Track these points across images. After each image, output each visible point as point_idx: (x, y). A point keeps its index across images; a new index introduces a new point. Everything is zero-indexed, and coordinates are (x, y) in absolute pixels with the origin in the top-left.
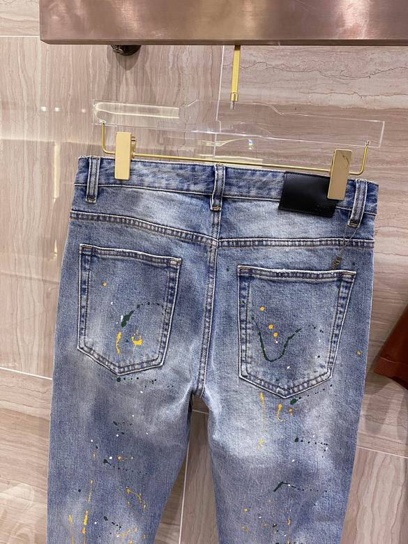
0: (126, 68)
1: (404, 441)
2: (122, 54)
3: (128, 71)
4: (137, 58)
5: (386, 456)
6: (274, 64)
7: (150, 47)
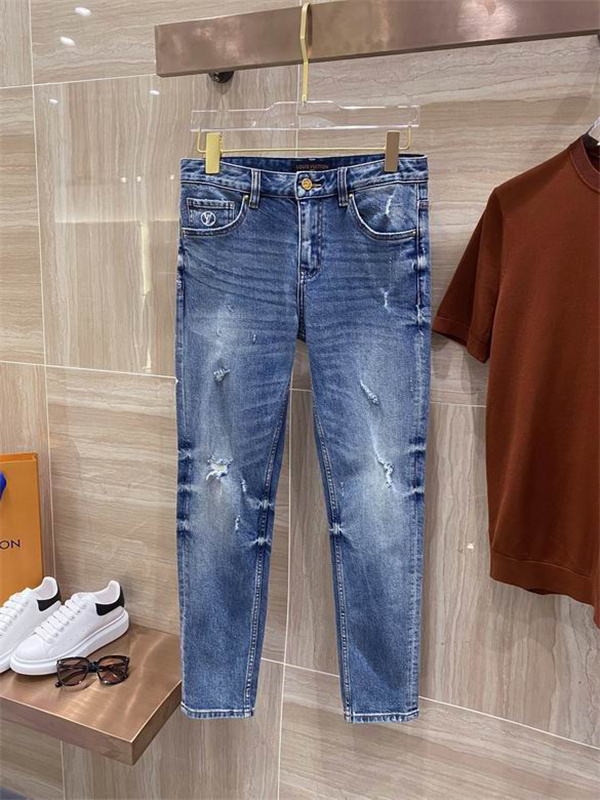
0: (222, 94)
1: (470, 392)
2: (219, 82)
3: (224, 96)
4: (230, 85)
5: (456, 407)
6: (339, 77)
7: (241, 72)
